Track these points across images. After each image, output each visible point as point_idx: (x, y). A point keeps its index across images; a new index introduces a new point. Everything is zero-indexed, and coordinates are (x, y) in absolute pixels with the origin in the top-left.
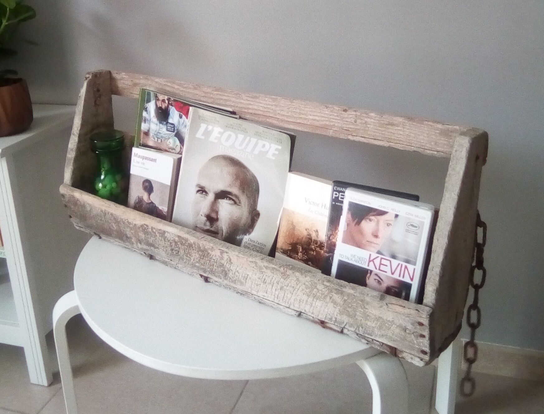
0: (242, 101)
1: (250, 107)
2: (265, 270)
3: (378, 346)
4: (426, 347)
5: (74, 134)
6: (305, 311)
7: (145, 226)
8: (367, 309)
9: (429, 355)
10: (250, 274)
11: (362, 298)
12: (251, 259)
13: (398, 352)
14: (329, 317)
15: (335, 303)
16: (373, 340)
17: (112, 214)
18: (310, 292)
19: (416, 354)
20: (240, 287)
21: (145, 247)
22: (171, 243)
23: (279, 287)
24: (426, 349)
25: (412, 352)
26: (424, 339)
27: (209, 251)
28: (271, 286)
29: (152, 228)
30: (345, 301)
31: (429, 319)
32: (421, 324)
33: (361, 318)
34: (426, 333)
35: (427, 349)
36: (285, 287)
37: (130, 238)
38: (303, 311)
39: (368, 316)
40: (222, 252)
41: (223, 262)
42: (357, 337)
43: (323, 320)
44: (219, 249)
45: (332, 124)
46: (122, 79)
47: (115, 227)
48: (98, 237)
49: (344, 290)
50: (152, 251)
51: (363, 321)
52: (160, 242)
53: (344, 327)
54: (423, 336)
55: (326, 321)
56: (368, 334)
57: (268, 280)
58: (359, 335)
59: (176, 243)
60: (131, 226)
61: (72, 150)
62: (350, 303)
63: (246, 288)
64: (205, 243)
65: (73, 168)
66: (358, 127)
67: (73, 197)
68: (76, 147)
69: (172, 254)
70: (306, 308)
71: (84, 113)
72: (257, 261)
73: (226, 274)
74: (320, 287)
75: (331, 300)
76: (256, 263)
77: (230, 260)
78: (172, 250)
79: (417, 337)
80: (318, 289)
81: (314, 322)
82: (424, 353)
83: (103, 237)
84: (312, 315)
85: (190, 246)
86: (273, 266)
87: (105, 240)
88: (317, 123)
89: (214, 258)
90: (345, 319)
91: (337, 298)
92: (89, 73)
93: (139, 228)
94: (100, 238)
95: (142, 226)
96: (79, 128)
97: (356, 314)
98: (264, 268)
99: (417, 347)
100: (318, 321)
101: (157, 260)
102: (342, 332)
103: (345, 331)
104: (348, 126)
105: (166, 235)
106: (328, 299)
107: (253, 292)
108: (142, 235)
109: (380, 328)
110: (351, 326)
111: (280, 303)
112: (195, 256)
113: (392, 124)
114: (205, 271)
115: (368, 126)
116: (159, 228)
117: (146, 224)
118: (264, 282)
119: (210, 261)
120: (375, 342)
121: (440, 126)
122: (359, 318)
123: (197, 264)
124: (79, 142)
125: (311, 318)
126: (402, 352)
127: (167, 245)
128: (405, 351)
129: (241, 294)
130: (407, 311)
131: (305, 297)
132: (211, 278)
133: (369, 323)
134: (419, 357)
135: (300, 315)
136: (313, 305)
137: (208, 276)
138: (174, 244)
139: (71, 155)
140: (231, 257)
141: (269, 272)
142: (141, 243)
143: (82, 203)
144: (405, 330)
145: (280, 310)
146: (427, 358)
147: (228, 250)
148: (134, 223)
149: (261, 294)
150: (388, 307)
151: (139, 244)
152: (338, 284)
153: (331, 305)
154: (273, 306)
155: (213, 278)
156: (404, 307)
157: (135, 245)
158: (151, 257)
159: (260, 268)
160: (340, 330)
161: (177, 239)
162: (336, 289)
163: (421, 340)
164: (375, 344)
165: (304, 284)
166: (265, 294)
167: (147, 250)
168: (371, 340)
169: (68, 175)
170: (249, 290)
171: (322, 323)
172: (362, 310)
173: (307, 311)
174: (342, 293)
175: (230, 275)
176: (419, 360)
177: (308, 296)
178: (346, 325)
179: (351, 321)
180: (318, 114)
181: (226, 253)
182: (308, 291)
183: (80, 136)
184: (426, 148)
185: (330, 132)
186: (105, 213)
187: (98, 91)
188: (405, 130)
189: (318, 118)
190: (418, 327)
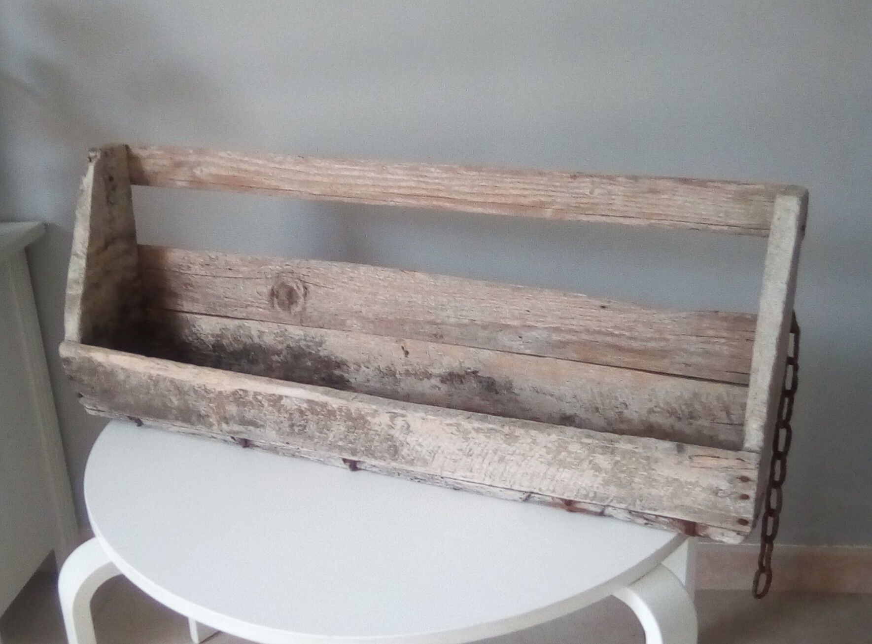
0: (389, 176)
1: (403, 184)
2: (473, 434)
3: (667, 525)
4: (748, 513)
5: (77, 255)
6: (540, 489)
7: (241, 393)
8: (653, 470)
9: (751, 524)
10: (444, 445)
11: (648, 454)
12: (449, 421)
13: (698, 528)
14: (584, 492)
15: (597, 469)
16: (657, 516)
17: (172, 381)
18: (554, 458)
19: (730, 526)
20: (418, 469)
21: (236, 428)
22: (291, 414)
23: (496, 458)
24: (747, 516)
25: (724, 525)
26: (747, 501)
27: (369, 418)
28: (480, 460)
29: (256, 394)
30: (616, 462)
31: (758, 469)
32: (745, 479)
33: (642, 486)
34: (752, 493)
35: (750, 517)
36: (508, 457)
37: (207, 416)
38: (536, 491)
39: (655, 480)
40: (394, 416)
41: (392, 432)
42: (629, 517)
43: (571, 498)
45: (550, 200)
46: (151, 156)
47: (176, 402)
48: (135, 425)
49: (617, 445)
50: (251, 433)
51: (645, 491)
52: (269, 415)
53: (608, 505)
54: (745, 497)
55: (576, 499)
56: (650, 509)
57: (477, 450)
58: (634, 513)
59: (302, 413)
60: (212, 395)
61: (76, 282)
62: (624, 465)
63: (434, 469)
64: (360, 405)
65: (80, 313)
66: (596, 201)
67: (90, 360)
68: (83, 276)
69: (292, 433)
70: (542, 486)
71: (93, 219)
72: (460, 422)
73: (396, 452)
74: (574, 447)
75: (591, 466)
76: (458, 425)
77: (409, 426)
78: (292, 426)
79: (735, 500)
80: (569, 451)
81: (553, 504)
82: (743, 522)
83: (146, 421)
84: (553, 495)
85: (331, 414)
86: (491, 426)
87: (149, 427)
88: (523, 201)
89: (376, 428)
90: (613, 491)
91: (603, 461)
92: (93, 150)
93: (227, 397)
94: (140, 423)
95: (235, 393)
96: (87, 245)
97: (632, 481)
98: (473, 432)
99: (734, 515)
100: (561, 502)
101: (256, 447)
103: (608, 511)
104: (579, 200)
105: (283, 401)
106: (585, 465)
107: (445, 474)
108: (231, 409)
109: (673, 496)
110: (621, 500)
111: (493, 485)
112: (339, 428)
113: (653, 191)
114: (354, 452)
115: (613, 197)
116: (271, 393)
117: (241, 388)
118: (469, 455)
119: (367, 434)
120: (661, 519)
121: (731, 187)
122: (638, 487)
123: (340, 443)
124: (89, 265)
125: (550, 499)
126: (706, 527)
127: (283, 419)
128: (709, 525)
129: (420, 481)
130: (724, 463)
131: (543, 468)
132: (363, 462)
133: (653, 491)
134: (734, 531)
135: (528, 497)
136: (557, 478)
137: (359, 460)
138: (296, 416)
139: (75, 289)
140: (410, 422)
141: (481, 438)
142: (227, 423)
143: (109, 369)
144: (716, 492)
145: (495, 496)
146: (747, 529)
147: (405, 411)
148: (219, 389)
149: (459, 475)
150: (692, 462)
151: (224, 426)
152: (605, 439)
153: (589, 473)
154: (481, 490)
155: (369, 462)
156: (719, 457)
157: (215, 427)
158: (246, 444)
159: (466, 433)
160: (598, 511)
161: (305, 406)
162: (602, 447)
163: (743, 504)
164: (660, 523)
165: (546, 447)
166: (468, 474)
167: (239, 432)
168: (654, 517)
169: (72, 325)
170: (438, 472)
172: (645, 473)
174: (612, 451)
175: (405, 451)
176: (734, 534)
177: (550, 464)
178: (612, 501)
179: (623, 493)
180: (526, 186)
181: (403, 416)
182: (550, 457)
183: (89, 258)
184: (711, 222)
185: (548, 213)
186: (156, 381)
187: (111, 179)
188: (676, 198)
189: (526, 193)
190: (740, 484)
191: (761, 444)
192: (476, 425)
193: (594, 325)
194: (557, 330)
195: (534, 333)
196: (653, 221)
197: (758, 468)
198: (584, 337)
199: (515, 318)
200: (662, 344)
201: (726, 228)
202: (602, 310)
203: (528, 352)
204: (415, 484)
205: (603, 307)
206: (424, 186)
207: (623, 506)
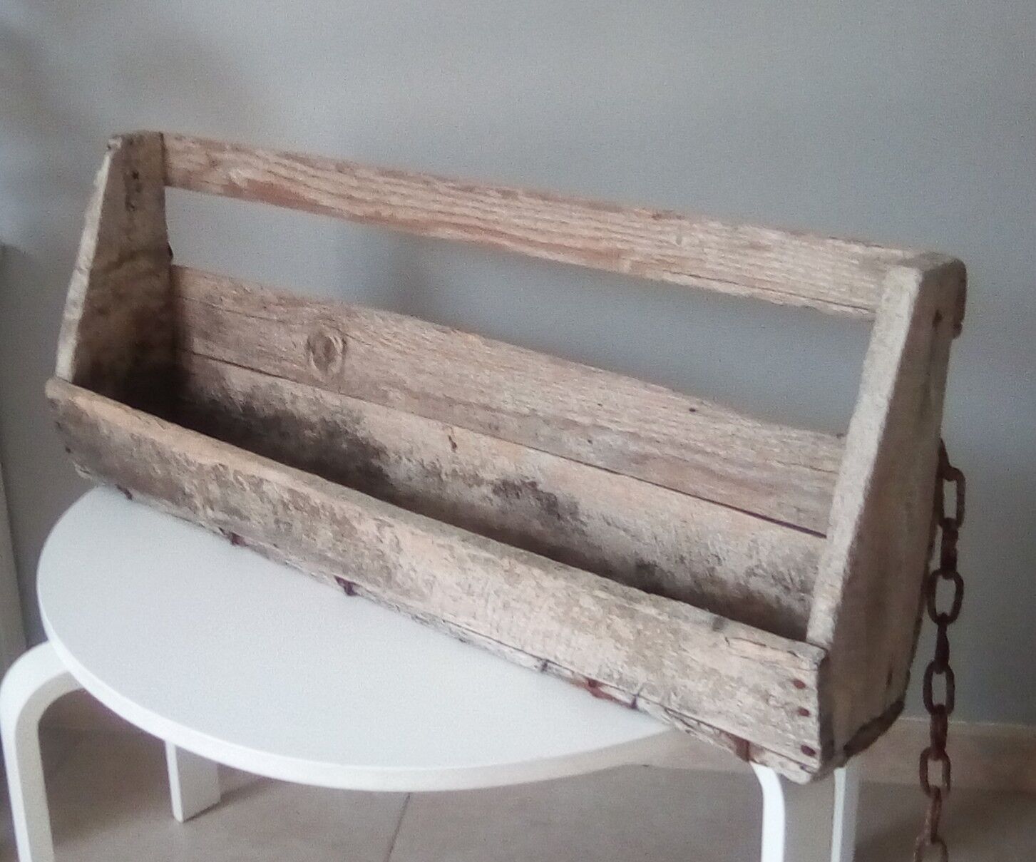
0: (439, 198)
1: (456, 210)
2: (469, 565)
3: (711, 736)
4: (811, 738)
5: (80, 270)
6: (556, 657)
7: (221, 468)
8: (685, 650)
9: (818, 756)
10: (439, 574)
11: (675, 626)
12: (440, 541)
13: (752, 750)
14: (607, 670)
15: (618, 639)
16: (699, 722)
17: (153, 443)
18: (566, 613)
19: (791, 754)
20: (417, 605)
21: (221, 516)
22: (274, 506)
23: (500, 603)
24: (813, 743)
25: (784, 752)
26: (807, 718)
27: (355, 524)
28: (483, 602)
29: (236, 473)
30: (639, 632)
31: (816, 672)
32: (800, 685)
33: (674, 673)
34: (812, 705)
35: (815, 744)
36: (513, 604)
37: (191, 496)
38: (552, 659)
39: (689, 666)
40: (381, 525)
41: (381, 547)
42: (667, 717)
43: (594, 677)
44: (375, 519)
45: (627, 247)
46: (187, 150)
47: (159, 472)
48: (124, 495)
49: (638, 607)
50: (236, 524)
51: (680, 681)
52: (253, 505)
53: (638, 695)
54: (805, 713)
55: (600, 680)
56: (689, 709)
57: (477, 588)
58: (670, 712)
59: (285, 505)
60: (193, 468)
61: (75, 302)
62: (648, 638)
63: (433, 607)
64: (344, 505)
65: (76, 344)
66: (684, 254)
67: (73, 405)
68: (83, 297)
69: (278, 532)
70: (558, 652)
71: (103, 224)
72: (454, 545)
73: (389, 577)
74: (587, 601)
75: (609, 632)
76: (451, 548)
77: (398, 543)
78: (277, 522)
79: (791, 714)
80: (581, 607)
81: (575, 682)
82: (808, 751)
83: (136, 495)
84: (571, 668)
85: (315, 512)
86: (487, 555)
87: (139, 502)
88: (595, 246)
89: (364, 538)
90: (640, 675)
91: (620, 624)
92: (115, 137)
93: (208, 473)
94: (130, 497)
95: (215, 468)
96: (91, 257)
97: (662, 664)
98: (469, 560)
99: (792, 737)
100: (584, 681)
101: (246, 545)
102: (633, 706)
103: (641, 703)
104: (663, 251)
105: (265, 487)
106: (603, 630)
107: (447, 616)
108: (214, 489)
109: (715, 695)
110: (653, 691)
111: (503, 641)
112: (325, 532)
113: (755, 247)
114: (345, 569)
115: (706, 250)
116: (250, 473)
117: (223, 463)
118: (470, 593)
119: (355, 545)
120: (703, 726)
121: (858, 249)
122: (669, 673)
123: (329, 554)
124: (92, 285)
125: (568, 673)
126: (760, 749)
127: (267, 512)
128: (766, 749)
129: (423, 622)
130: (769, 654)
131: (555, 627)
132: (359, 586)
133: (689, 683)
134: (798, 763)
135: (545, 666)
136: (573, 644)
137: (355, 581)
138: (280, 508)
139: (74, 314)
140: (400, 538)
141: (478, 571)
142: (212, 509)
143: (92, 419)
144: (766, 697)
145: (504, 657)
146: (814, 763)
147: (393, 520)
148: (199, 461)
149: (461, 620)
150: (728, 647)
151: (209, 512)
152: (625, 596)
153: (610, 643)
154: (488, 646)
155: (364, 585)
156: (765, 645)
157: (201, 513)
158: (235, 540)
159: (461, 561)
160: (629, 701)
161: (287, 496)
162: (620, 607)
163: (801, 721)
164: (703, 732)
165: (554, 595)
166: (472, 621)
167: (226, 523)
168: (695, 723)
169: (65, 358)
170: (439, 612)
171: (592, 686)
172: (675, 654)
173: (561, 657)
174: (632, 615)
175: (399, 577)
176: (797, 767)
177: (561, 622)
178: (641, 689)
179: (653, 679)
180: (600, 226)
181: (390, 526)
182: (560, 610)
183: (93, 274)
184: (830, 299)
185: (625, 266)
186: (139, 441)
187: (136, 176)
188: (785, 258)
189: (599, 234)
190: (794, 690)
191: (830, 635)
192: (473, 551)
193: (680, 435)
194: (635, 436)
195: (607, 438)
196: (756, 291)
197: (815, 670)
198: (669, 451)
199: (583, 413)
200: (765, 474)
201: (850, 310)
202: (690, 415)
203: (599, 463)
204: (416, 625)
205: (692, 410)
206: (479, 214)
207: (656, 699)
